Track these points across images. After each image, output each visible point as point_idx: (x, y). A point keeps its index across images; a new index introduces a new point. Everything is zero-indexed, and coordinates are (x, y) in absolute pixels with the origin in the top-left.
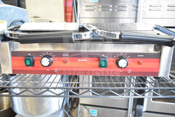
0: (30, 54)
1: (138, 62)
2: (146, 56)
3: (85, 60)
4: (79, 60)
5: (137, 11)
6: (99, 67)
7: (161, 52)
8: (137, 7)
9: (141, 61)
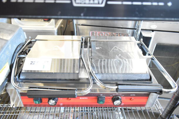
1: (130, 99)
3: (86, 98)
4: (80, 98)
6: (97, 103)
9: (133, 98)
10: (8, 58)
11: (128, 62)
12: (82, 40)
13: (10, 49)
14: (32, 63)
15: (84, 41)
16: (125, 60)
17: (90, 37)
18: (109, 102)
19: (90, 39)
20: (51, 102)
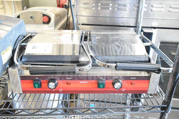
0: (37, 78)
1: (131, 83)
2: (138, 78)
3: (86, 82)
4: (80, 82)
5: (138, 11)
6: (98, 88)
7: (150, 75)
8: (138, 7)
9: (134, 82)
10: (12, 42)
11: (126, 47)
12: (83, 34)
13: (14, 34)
14: (33, 48)
15: (84, 35)
16: (124, 45)
17: (90, 31)
18: (110, 87)
19: (90, 33)
20: (50, 85)
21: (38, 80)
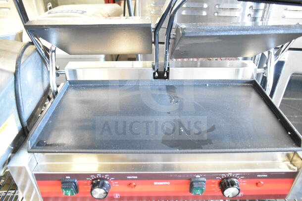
0: (69, 177)
1: (257, 184)
3: (166, 183)
6: (191, 193)
9: (262, 182)
18: (214, 189)
20: (96, 193)
21: (72, 182)
